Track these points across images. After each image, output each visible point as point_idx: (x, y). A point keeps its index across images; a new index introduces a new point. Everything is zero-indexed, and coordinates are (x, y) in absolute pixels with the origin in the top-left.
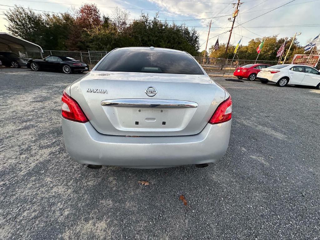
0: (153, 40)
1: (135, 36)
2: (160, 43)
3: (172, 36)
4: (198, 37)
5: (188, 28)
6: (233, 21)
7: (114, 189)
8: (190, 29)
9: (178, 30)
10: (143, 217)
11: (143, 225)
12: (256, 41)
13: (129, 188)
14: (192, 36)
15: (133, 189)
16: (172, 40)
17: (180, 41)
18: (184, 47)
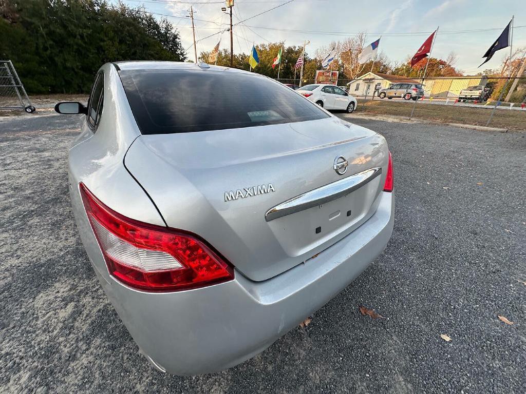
0: (80, 36)
1: (21, 20)
2: (102, 44)
3: (126, 29)
4: (178, 36)
5: (153, 16)
6: (230, 13)
7: (270, 368)
8: (158, 20)
9: (135, 19)
10: (352, 376)
11: (363, 388)
12: (262, 49)
13: (291, 348)
14: (166, 33)
15: (297, 345)
16: (128, 38)
17: (146, 42)
18: (157, 54)
